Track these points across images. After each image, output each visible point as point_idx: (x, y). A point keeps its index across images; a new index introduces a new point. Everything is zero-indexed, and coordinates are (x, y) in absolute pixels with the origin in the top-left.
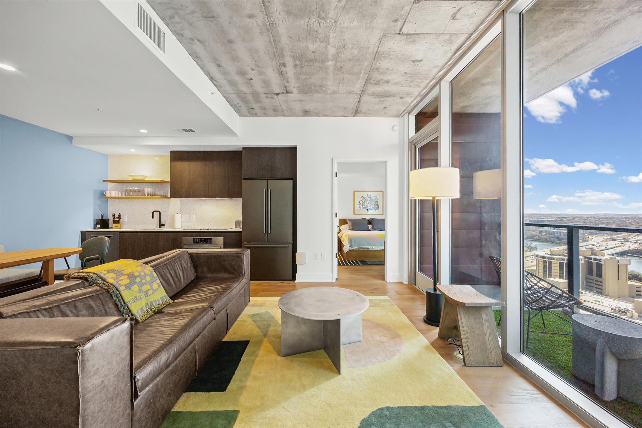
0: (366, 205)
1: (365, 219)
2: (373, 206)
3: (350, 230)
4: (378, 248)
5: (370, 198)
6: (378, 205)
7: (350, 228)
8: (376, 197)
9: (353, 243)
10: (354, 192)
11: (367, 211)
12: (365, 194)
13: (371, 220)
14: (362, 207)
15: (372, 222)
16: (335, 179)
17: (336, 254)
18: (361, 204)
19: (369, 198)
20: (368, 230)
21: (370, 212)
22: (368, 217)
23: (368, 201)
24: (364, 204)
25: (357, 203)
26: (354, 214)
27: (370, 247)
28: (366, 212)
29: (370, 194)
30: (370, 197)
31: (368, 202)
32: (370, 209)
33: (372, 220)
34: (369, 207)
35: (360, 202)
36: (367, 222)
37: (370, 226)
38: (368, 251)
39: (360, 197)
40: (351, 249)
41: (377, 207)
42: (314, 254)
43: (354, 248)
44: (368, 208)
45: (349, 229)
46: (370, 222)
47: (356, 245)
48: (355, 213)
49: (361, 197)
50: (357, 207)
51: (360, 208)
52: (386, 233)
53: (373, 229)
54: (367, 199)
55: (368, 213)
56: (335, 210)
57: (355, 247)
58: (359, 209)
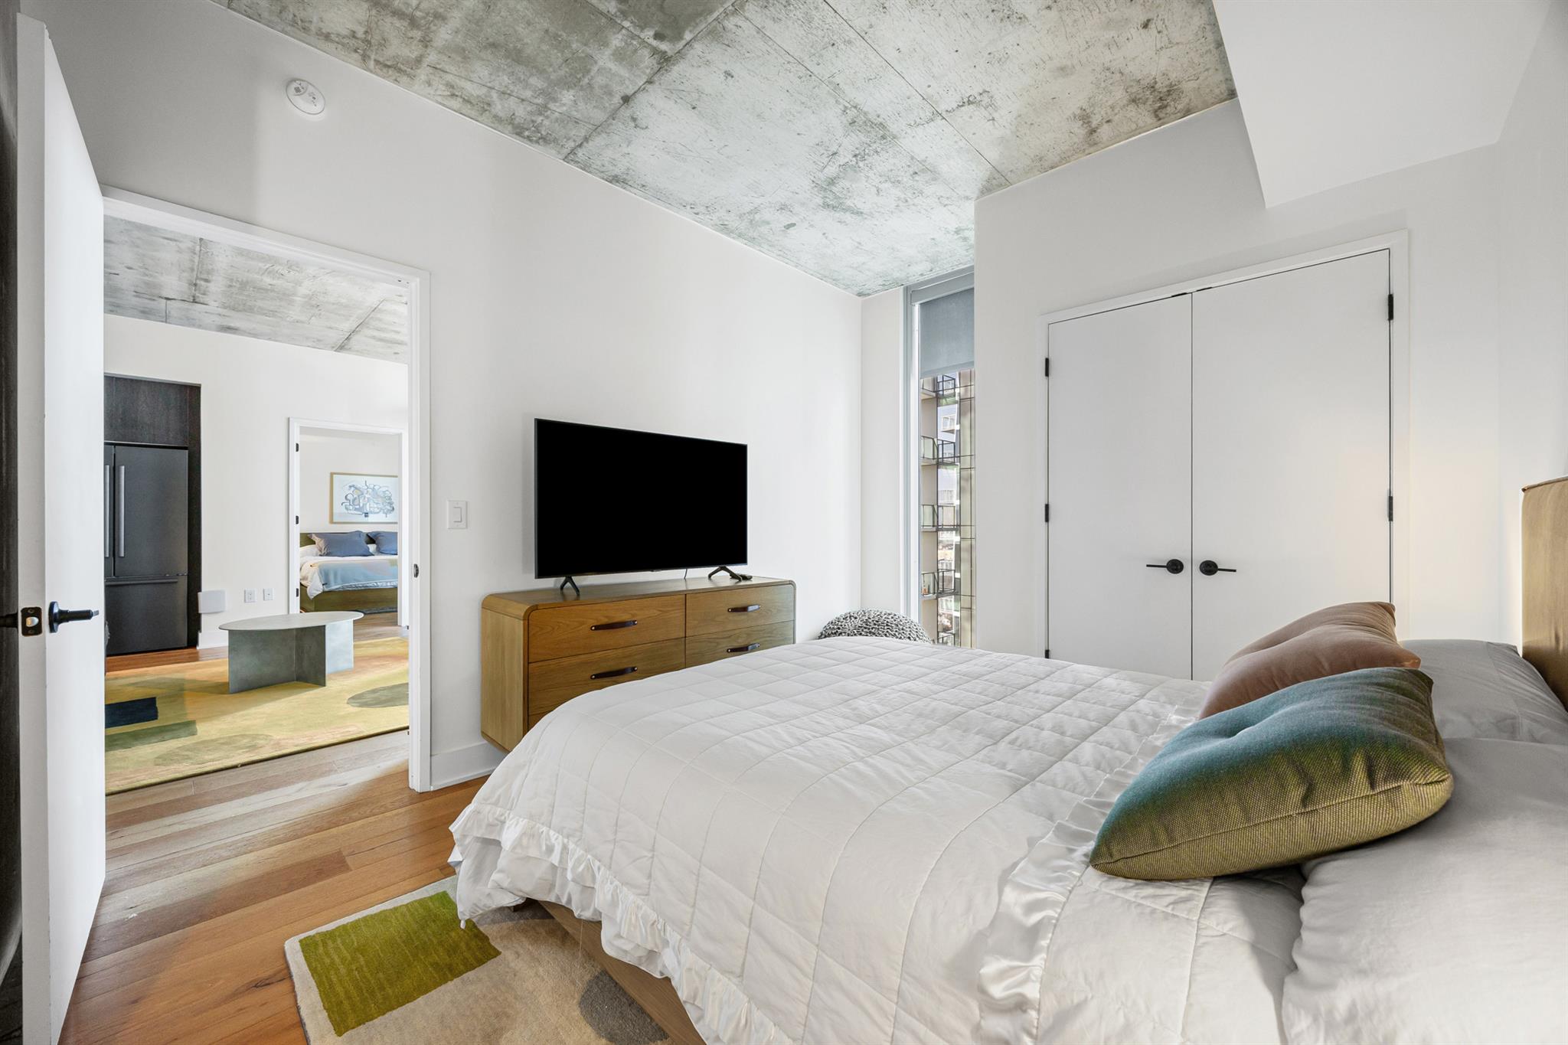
0: (361, 505)
1: (359, 533)
2: (381, 506)
3: (321, 555)
4: (389, 584)
5: (373, 489)
6: (391, 504)
7: (321, 551)
8: (387, 489)
9: (332, 577)
10: (332, 474)
11: (366, 516)
12: (359, 482)
13: (375, 536)
14: (351, 508)
15: (377, 538)
16: (295, 457)
17: (297, 590)
18: (352, 502)
19: (370, 490)
20: (368, 554)
21: (372, 518)
22: (366, 529)
23: (367, 496)
24: (356, 502)
25: (338, 498)
26: (332, 522)
27: (371, 584)
28: (362, 518)
29: (371, 481)
30: (372, 486)
31: (368, 498)
32: (371, 513)
33: (378, 534)
34: (370, 507)
35: (348, 497)
36: (364, 539)
37: (372, 548)
38: (367, 590)
39: (347, 487)
40: (326, 590)
41: (389, 508)
42: (245, 592)
43: (334, 587)
44: (368, 509)
45: (320, 553)
46: (372, 539)
47: (339, 580)
48: (334, 521)
49: (350, 487)
50: (338, 509)
51: (347, 509)
52: (401, 558)
53: (379, 551)
54: (365, 492)
55: (370, 521)
56: (295, 511)
57: (336, 585)
58: (346, 511)
